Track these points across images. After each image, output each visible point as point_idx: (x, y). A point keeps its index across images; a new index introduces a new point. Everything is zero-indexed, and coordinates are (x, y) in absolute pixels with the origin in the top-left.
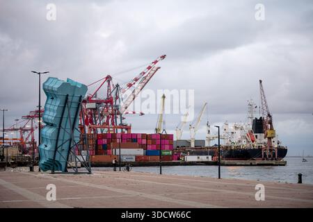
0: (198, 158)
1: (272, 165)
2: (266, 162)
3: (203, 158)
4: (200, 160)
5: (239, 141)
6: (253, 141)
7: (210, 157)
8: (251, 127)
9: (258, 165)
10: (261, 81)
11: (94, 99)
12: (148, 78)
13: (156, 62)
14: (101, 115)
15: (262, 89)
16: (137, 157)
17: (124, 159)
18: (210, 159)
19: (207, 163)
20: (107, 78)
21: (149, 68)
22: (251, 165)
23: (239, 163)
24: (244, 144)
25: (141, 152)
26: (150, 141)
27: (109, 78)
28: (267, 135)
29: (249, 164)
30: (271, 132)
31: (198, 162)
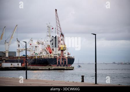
0: (12, 64)
1: (64, 69)
3: (15, 65)
4: (12, 66)
5: (41, 53)
6: (51, 53)
7: (20, 64)
8: (49, 42)
9: (54, 69)
10: (56, 10)
18: (20, 65)
22: (49, 70)
23: (40, 69)
24: (45, 55)
28: (60, 48)
31: (11, 68)
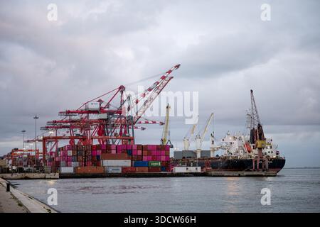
0: (187, 169)
1: (262, 176)
2: (255, 173)
3: (192, 169)
4: (188, 171)
6: (249, 152)
7: (199, 168)
8: (249, 137)
9: (247, 176)
10: (252, 91)
11: (107, 109)
12: (160, 88)
13: (170, 72)
14: (113, 126)
15: (253, 99)
16: (123, 168)
17: (110, 171)
18: (199, 170)
19: (196, 175)
20: (120, 88)
21: (163, 78)
22: (239, 176)
23: (226, 174)
24: (242, 155)
25: (127, 163)
26: (145, 153)
27: (122, 89)
28: (257, 145)
29: (237, 175)
30: (261, 142)
31: (187, 173)
